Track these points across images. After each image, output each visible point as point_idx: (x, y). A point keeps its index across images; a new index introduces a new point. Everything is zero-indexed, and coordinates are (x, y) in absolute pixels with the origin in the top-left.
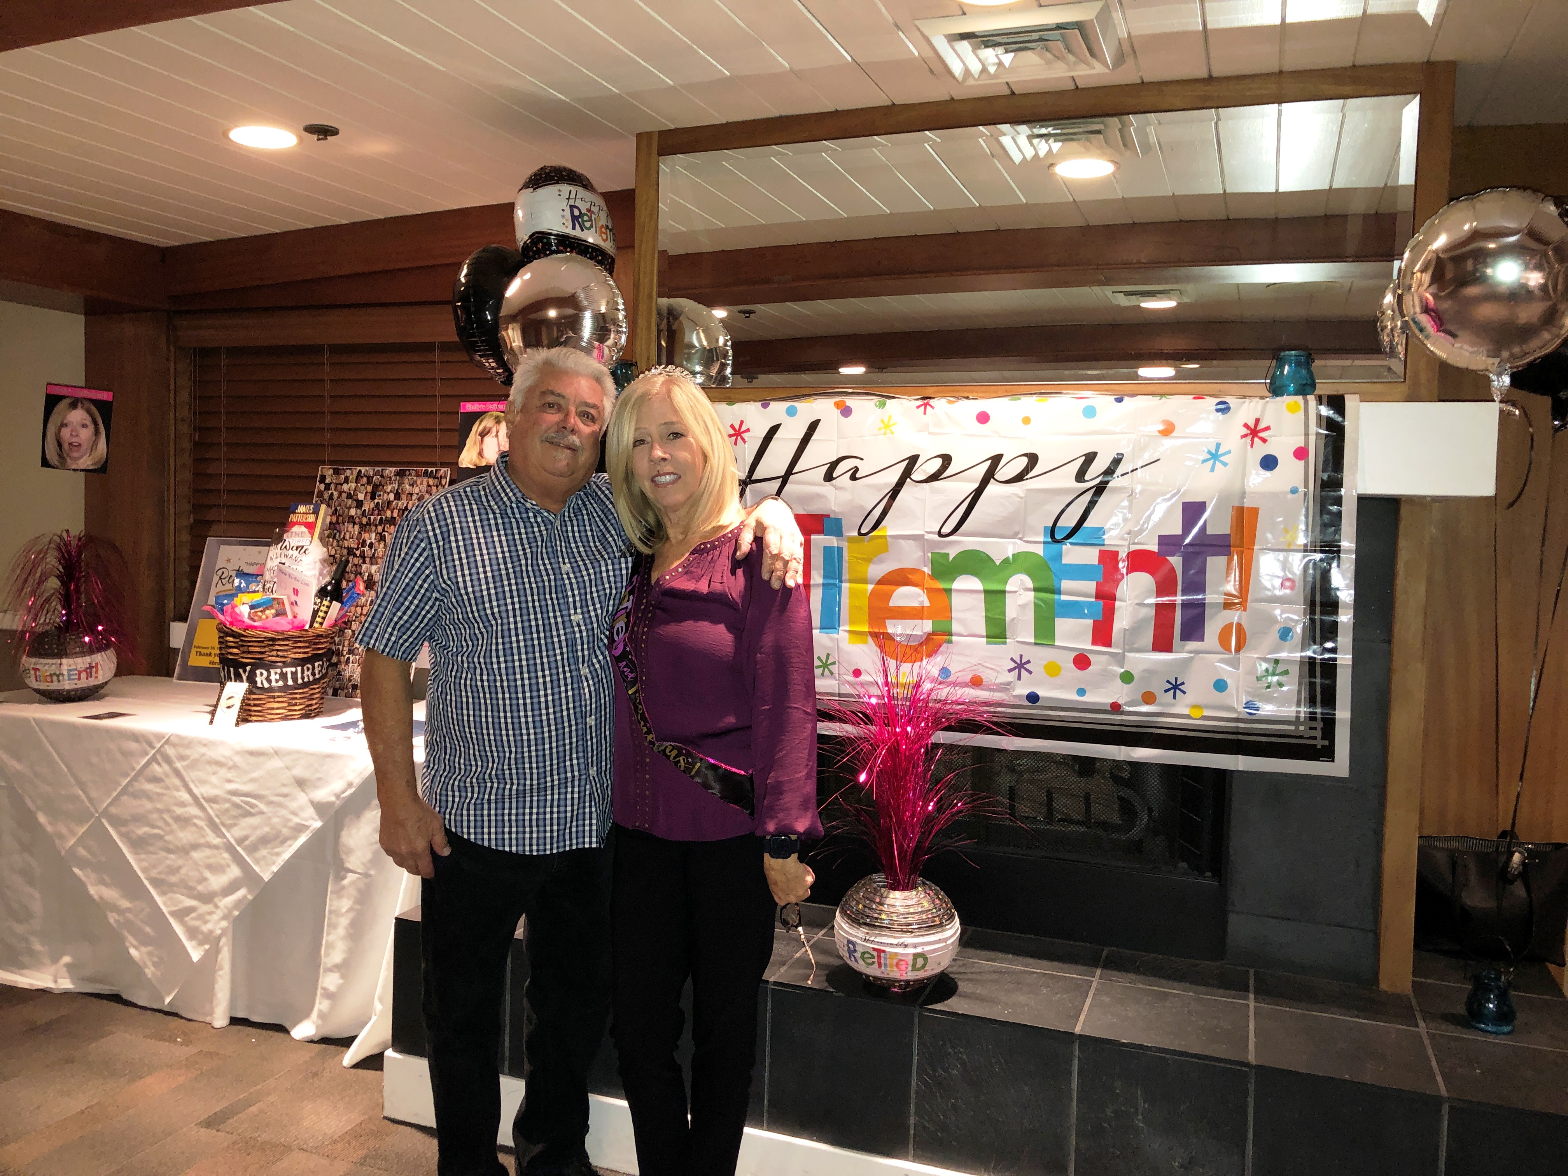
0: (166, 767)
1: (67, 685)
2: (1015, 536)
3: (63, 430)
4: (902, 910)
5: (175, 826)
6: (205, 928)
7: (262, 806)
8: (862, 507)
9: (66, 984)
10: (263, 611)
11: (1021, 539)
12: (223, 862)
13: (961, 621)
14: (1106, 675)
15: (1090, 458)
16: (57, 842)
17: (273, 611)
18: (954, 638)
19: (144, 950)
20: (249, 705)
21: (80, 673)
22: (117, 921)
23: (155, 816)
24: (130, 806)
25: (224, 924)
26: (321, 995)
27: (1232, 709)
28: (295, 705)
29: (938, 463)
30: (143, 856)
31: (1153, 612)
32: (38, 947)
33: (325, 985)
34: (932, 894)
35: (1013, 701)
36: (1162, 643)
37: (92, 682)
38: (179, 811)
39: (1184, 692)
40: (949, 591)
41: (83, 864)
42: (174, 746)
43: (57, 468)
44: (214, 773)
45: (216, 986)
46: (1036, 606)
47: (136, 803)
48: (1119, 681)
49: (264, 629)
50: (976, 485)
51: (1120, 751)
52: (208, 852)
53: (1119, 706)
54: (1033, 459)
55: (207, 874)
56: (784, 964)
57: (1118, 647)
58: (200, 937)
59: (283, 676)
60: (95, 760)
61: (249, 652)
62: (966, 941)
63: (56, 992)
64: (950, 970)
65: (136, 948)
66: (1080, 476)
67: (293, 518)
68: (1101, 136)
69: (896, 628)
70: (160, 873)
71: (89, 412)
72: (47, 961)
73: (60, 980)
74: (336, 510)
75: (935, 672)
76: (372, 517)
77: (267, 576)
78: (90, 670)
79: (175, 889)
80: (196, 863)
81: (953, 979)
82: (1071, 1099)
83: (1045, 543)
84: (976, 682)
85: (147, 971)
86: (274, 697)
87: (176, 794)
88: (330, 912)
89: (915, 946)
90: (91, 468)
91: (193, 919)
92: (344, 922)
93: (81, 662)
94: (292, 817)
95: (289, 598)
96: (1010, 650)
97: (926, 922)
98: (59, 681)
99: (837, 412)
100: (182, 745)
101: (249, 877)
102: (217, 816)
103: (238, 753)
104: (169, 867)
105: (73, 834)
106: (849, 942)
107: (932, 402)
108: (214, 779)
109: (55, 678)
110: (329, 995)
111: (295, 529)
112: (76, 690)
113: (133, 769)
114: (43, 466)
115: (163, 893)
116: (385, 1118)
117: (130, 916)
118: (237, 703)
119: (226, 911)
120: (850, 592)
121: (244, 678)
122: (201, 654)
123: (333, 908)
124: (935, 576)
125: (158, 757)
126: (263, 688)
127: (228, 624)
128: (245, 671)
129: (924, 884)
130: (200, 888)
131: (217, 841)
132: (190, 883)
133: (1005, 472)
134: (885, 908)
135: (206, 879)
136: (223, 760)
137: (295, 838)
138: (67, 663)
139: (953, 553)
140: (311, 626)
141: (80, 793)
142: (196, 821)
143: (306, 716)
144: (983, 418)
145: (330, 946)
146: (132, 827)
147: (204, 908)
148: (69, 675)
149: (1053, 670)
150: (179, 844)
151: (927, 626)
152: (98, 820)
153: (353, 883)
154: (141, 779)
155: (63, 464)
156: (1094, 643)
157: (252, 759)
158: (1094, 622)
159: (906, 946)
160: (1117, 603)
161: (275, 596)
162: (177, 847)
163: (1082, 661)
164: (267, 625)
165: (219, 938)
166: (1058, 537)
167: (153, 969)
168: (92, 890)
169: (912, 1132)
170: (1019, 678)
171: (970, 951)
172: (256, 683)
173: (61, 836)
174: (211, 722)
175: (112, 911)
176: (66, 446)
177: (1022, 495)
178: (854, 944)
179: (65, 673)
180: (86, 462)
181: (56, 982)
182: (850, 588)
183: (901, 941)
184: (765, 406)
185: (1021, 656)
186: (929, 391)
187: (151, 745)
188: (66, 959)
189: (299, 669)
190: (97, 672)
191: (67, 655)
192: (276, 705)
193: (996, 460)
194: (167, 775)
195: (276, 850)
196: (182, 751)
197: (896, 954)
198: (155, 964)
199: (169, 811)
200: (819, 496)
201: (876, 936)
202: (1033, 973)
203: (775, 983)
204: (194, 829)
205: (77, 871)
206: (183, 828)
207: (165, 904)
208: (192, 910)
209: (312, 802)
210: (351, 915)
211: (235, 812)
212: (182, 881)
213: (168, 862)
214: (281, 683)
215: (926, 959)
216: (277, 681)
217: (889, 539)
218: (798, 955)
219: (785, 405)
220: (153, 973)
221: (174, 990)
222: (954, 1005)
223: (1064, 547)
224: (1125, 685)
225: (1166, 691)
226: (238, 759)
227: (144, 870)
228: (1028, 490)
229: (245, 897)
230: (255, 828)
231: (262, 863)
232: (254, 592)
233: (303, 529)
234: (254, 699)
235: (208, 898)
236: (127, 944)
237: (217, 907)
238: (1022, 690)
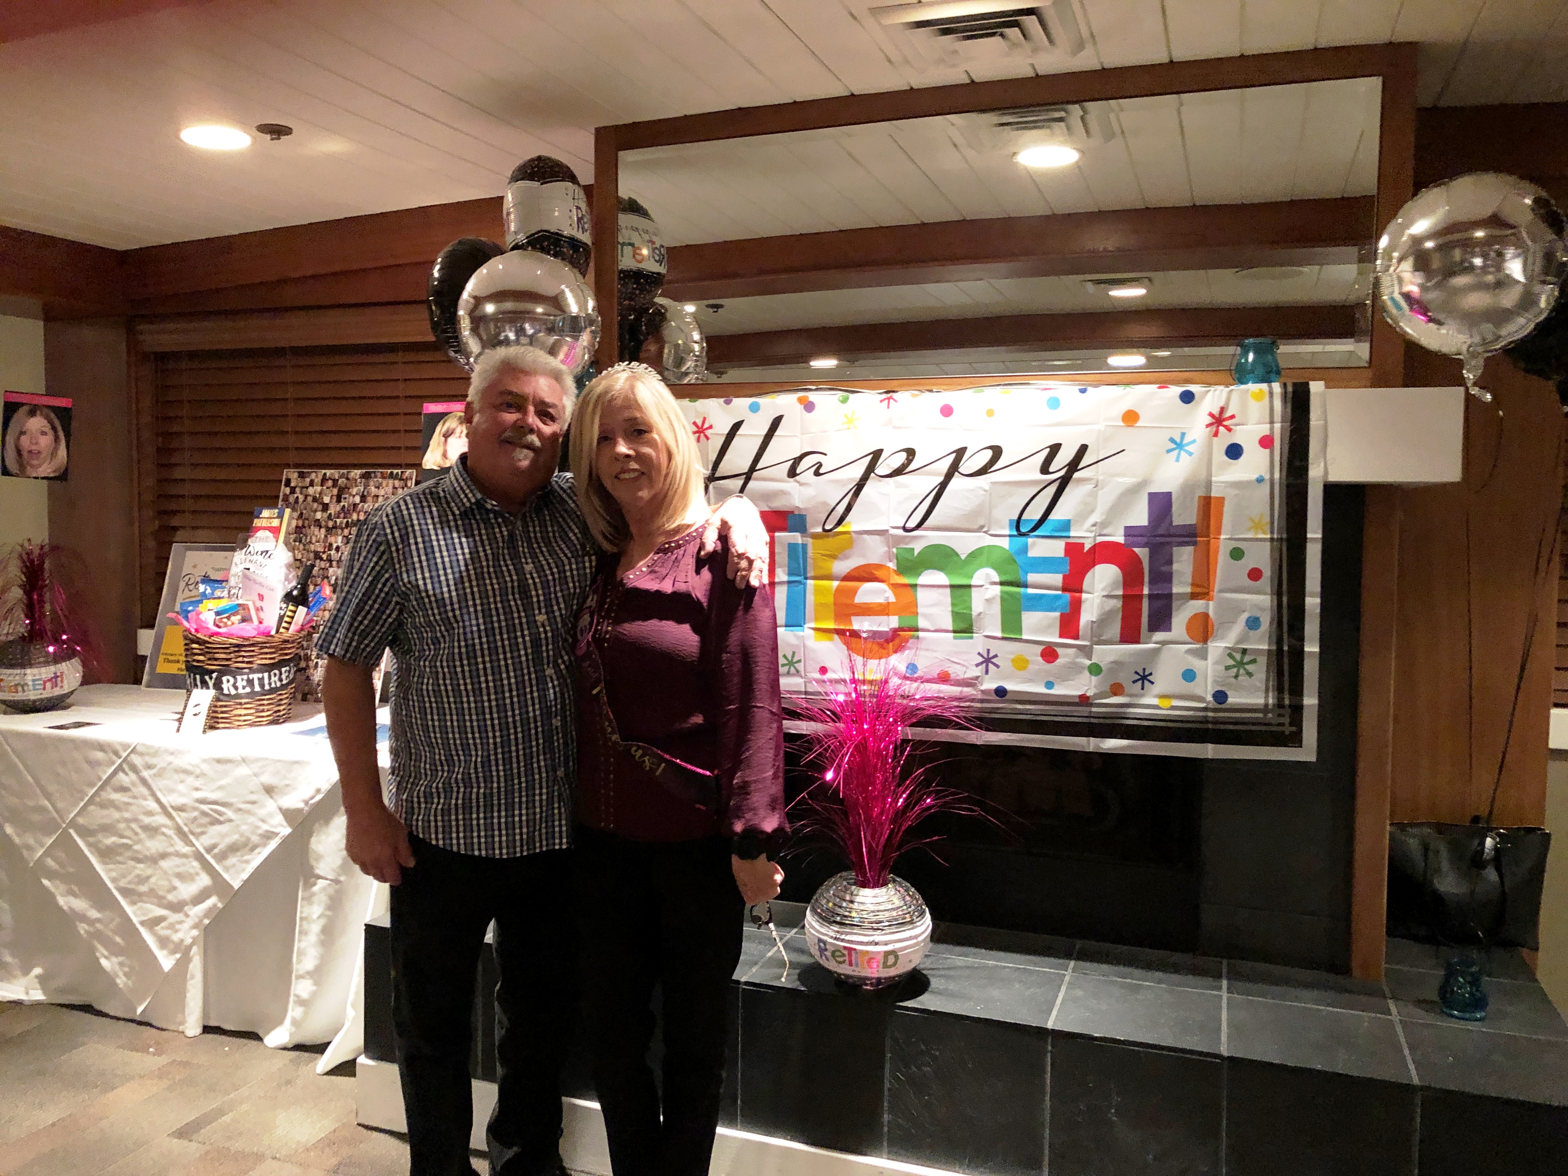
0: (133, 776)
1: (32, 695)
2: (980, 529)
3: (23, 438)
4: (872, 908)
5: (143, 835)
6: (176, 937)
7: (230, 814)
8: (825, 504)
9: (38, 995)
10: (228, 618)
11: (986, 532)
12: (192, 871)
13: (926, 616)
14: (1074, 669)
15: (1055, 449)
16: (25, 852)
17: (239, 617)
18: (921, 634)
19: (115, 960)
20: (216, 712)
21: (45, 682)
22: (86, 931)
23: (122, 826)
24: (98, 816)
25: (195, 932)
26: (295, 1002)
27: (1201, 699)
28: (263, 711)
29: (902, 457)
30: (111, 866)
31: (1118, 604)
32: (8, 959)
33: (298, 992)
34: (902, 890)
35: (980, 697)
36: (1130, 635)
37: (58, 692)
38: (147, 820)
39: (1152, 683)
40: (915, 586)
41: (52, 875)
42: (141, 754)
43: (17, 475)
44: (182, 782)
45: (188, 995)
46: (1003, 599)
47: (104, 812)
48: (1087, 673)
49: (229, 636)
50: (941, 479)
51: (1089, 743)
52: (177, 861)
53: (1088, 698)
54: (997, 452)
55: (177, 883)
56: (756, 964)
57: (1084, 640)
58: (172, 946)
59: (250, 682)
60: (61, 770)
61: (216, 659)
62: (936, 937)
63: (27, 1003)
64: (922, 966)
65: (106, 957)
66: (1045, 469)
67: (257, 523)
68: (1062, 124)
69: (862, 625)
70: (129, 883)
71: (47, 418)
72: (19, 973)
73: (31, 992)
74: (302, 514)
75: (902, 668)
76: (338, 521)
77: (233, 581)
78: (55, 680)
79: (144, 898)
80: (165, 873)
81: (925, 976)
82: (1044, 1094)
83: (1010, 536)
84: (944, 678)
85: (118, 981)
86: (241, 704)
87: (144, 803)
88: (301, 919)
89: (886, 944)
90: (52, 475)
91: (163, 928)
92: (315, 928)
93: (47, 672)
94: (260, 824)
95: (254, 603)
96: (977, 644)
97: (896, 920)
98: (24, 691)
99: (800, 408)
100: (148, 754)
101: (219, 885)
102: (186, 825)
103: (204, 761)
104: (138, 876)
105: (42, 845)
106: (820, 940)
107: (895, 395)
108: (181, 787)
109: (20, 689)
110: (302, 1002)
111: (260, 534)
112: (42, 700)
113: (100, 779)
114: (3, 474)
115: (133, 903)
116: (359, 1125)
117: (98, 926)
118: (204, 710)
119: (196, 920)
120: (816, 590)
121: (211, 684)
122: (169, 661)
123: (304, 915)
124: (902, 570)
125: (125, 766)
126: (229, 695)
127: (193, 631)
128: (211, 678)
129: (894, 881)
130: (170, 897)
131: (186, 849)
132: (161, 893)
133: (969, 465)
134: (855, 906)
135: (175, 888)
136: (190, 768)
137: (264, 845)
138: (32, 674)
139: (918, 547)
140: (277, 632)
141: (47, 803)
142: (164, 830)
143: (275, 722)
144: (947, 411)
145: (301, 953)
146: (100, 836)
147: (173, 917)
148: (34, 685)
149: (1021, 664)
150: (148, 854)
151: (893, 622)
152: (65, 831)
153: (324, 889)
154: (109, 789)
155: (22, 472)
156: (1061, 636)
157: (220, 767)
158: (1062, 615)
159: (877, 944)
160: (1084, 596)
161: (240, 602)
162: (146, 857)
163: (1049, 654)
164: (233, 632)
165: (189, 948)
166: (1023, 530)
167: (124, 979)
168: (61, 901)
169: (886, 1129)
170: (987, 672)
171: (942, 947)
172: (222, 689)
173: (30, 848)
174: (178, 730)
175: (81, 922)
176: (25, 454)
177: (987, 488)
178: (825, 942)
179: (30, 683)
180: (46, 469)
181: (27, 993)
182: (815, 586)
183: (871, 939)
184: (728, 402)
185: (988, 651)
186: (893, 385)
187: (117, 754)
188: (38, 971)
189: (266, 675)
190: (62, 681)
191: (31, 665)
192: (243, 712)
193: (960, 453)
194: (133, 784)
195: (246, 858)
196: (148, 759)
197: (867, 952)
198: (125, 974)
199: (136, 820)
200: (783, 493)
201: (847, 934)
202: (1005, 967)
203: (747, 983)
204: (162, 838)
205: (46, 882)
206: (151, 837)
207: (135, 914)
208: (162, 919)
209: (280, 809)
210: (323, 921)
211: (205, 820)
212: (152, 891)
213: (137, 872)
214: (248, 690)
215: (897, 957)
216: (244, 688)
217: (854, 535)
218: (770, 954)
219: (748, 401)
220: (125, 984)
221: (145, 1000)
222: (926, 1001)
223: (1030, 540)
224: (1093, 678)
225: (1134, 682)
226: (205, 767)
227: (114, 880)
228: (993, 483)
229: (215, 905)
230: (224, 836)
231: (232, 871)
232: (219, 598)
233: (268, 533)
234: (221, 706)
235: (177, 907)
236: (98, 954)
237: (187, 916)
238: (990, 684)
